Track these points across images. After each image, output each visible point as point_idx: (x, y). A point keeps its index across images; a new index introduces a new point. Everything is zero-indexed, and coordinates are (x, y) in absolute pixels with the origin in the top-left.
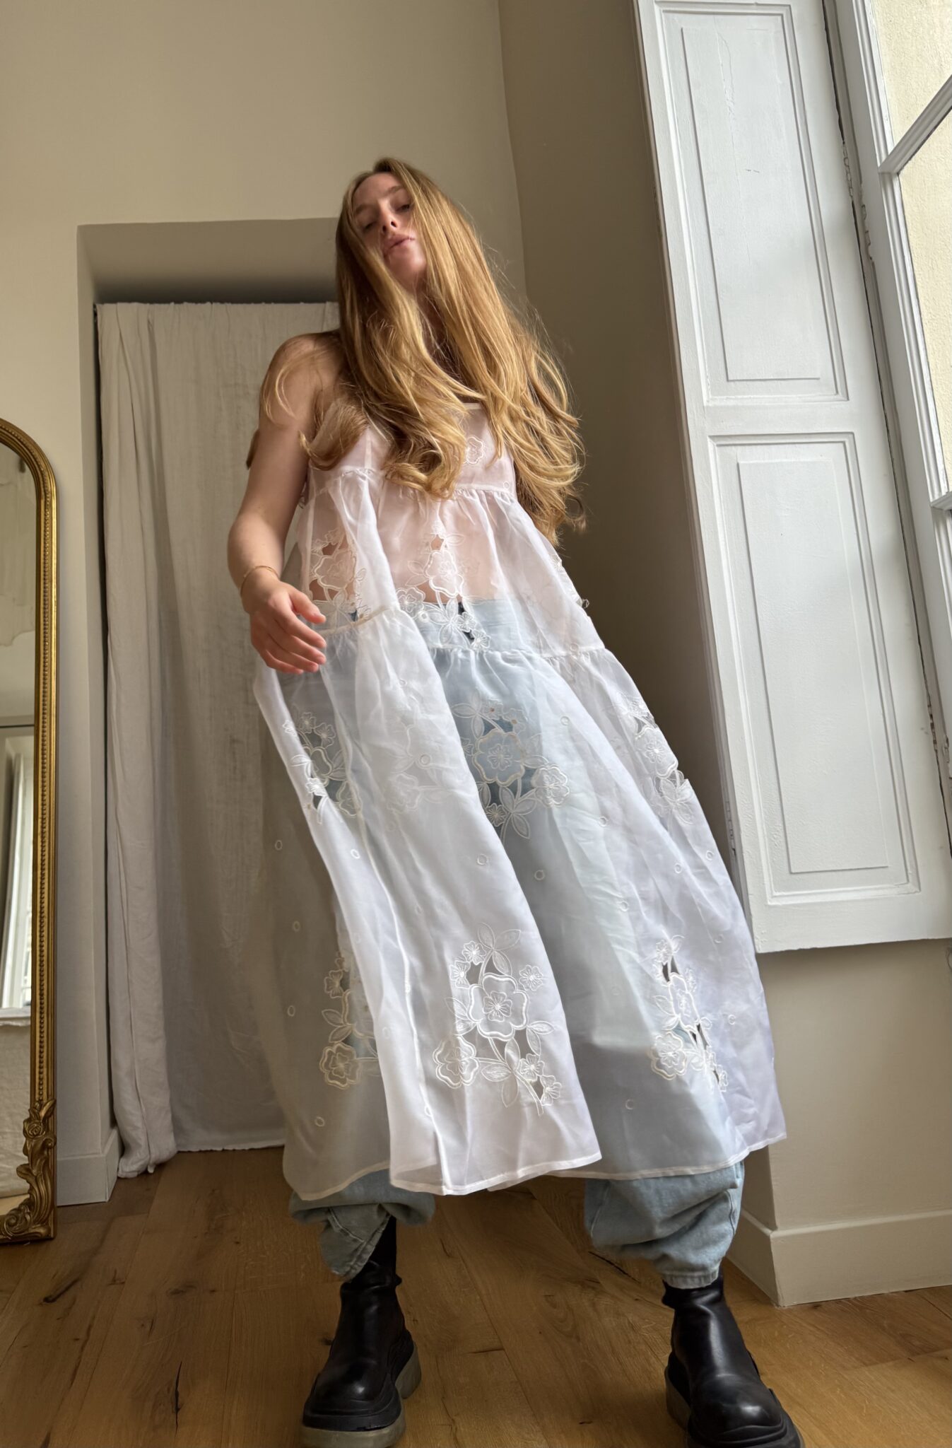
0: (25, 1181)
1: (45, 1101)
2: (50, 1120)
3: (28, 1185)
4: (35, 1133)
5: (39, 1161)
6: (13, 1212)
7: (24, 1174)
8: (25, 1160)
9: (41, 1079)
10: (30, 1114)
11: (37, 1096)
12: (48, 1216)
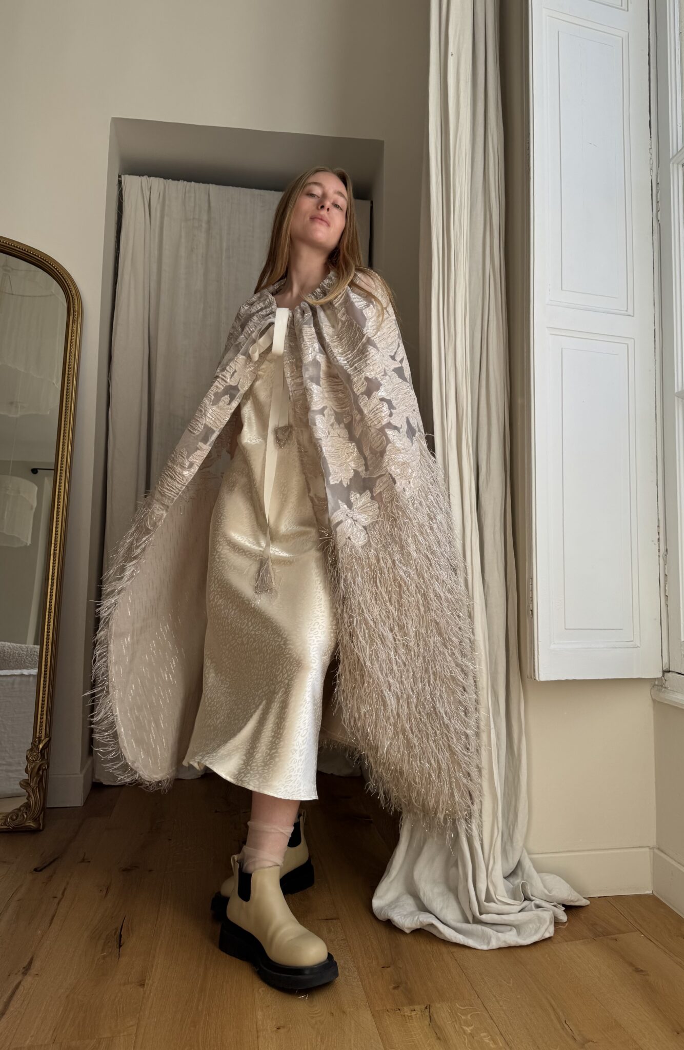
0: (25, 791)
1: (43, 738)
2: (46, 750)
3: (27, 794)
4: (34, 760)
5: (35, 778)
6: (16, 811)
7: (25, 786)
8: (26, 776)
9: (41, 723)
10: (32, 747)
11: (38, 734)
12: (39, 817)
